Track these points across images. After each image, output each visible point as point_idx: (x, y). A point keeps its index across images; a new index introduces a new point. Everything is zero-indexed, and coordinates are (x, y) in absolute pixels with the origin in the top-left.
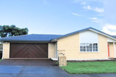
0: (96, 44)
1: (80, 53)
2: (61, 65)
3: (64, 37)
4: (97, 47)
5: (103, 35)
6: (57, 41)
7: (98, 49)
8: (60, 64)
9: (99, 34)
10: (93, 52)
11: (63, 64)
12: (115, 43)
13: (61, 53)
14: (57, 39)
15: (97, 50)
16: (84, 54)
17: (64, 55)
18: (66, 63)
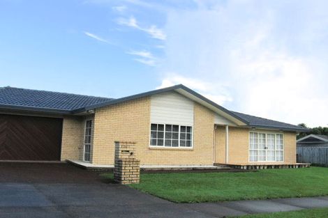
0: (189, 128)
1: (150, 149)
2: (125, 182)
3: (113, 104)
4: (189, 137)
5: (204, 107)
6: (93, 115)
7: (192, 140)
8: (123, 179)
9: (196, 103)
10: (179, 147)
11: (130, 179)
12: (229, 127)
13: (125, 149)
14: (95, 110)
15: (189, 144)
16: (159, 151)
17: (131, 154)
18: (138, 176)
